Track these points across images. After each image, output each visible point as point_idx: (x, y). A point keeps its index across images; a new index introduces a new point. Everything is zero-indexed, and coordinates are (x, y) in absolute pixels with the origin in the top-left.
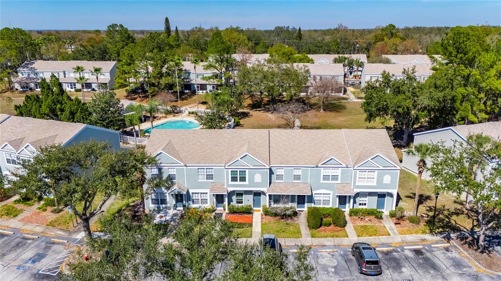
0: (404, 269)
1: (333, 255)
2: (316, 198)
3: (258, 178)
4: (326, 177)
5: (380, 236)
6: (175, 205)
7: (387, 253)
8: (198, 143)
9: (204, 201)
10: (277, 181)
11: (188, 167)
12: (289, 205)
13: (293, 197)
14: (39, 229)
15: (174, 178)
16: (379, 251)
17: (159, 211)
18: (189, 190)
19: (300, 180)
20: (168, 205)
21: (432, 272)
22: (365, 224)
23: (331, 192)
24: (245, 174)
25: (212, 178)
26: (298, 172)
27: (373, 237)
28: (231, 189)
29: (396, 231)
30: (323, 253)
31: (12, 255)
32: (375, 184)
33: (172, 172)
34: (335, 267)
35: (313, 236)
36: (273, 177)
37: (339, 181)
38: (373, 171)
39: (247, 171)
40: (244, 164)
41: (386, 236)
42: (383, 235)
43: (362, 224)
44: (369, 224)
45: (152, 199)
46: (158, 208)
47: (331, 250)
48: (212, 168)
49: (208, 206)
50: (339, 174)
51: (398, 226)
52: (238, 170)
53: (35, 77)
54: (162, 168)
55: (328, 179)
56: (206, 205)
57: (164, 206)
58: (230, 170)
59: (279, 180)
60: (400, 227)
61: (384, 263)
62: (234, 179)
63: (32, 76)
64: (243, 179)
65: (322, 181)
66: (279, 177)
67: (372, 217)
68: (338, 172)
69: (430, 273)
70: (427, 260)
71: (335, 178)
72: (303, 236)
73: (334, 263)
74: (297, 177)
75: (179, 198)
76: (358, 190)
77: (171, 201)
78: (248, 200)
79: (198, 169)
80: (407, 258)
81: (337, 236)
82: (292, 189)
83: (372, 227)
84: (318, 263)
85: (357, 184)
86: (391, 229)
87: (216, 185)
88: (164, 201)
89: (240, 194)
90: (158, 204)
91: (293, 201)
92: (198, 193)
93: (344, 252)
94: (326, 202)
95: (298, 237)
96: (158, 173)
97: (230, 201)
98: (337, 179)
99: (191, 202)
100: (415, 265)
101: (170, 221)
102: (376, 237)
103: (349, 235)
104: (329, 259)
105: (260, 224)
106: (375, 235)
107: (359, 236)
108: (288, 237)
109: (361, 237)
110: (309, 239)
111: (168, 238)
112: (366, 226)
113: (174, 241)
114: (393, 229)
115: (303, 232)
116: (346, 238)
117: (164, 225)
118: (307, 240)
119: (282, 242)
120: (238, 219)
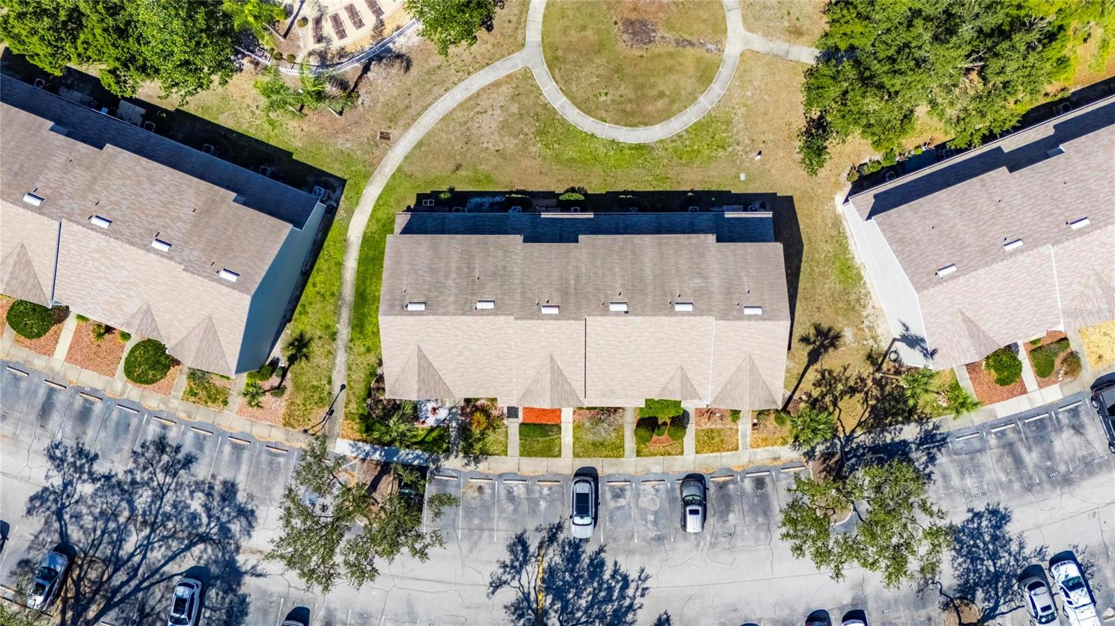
0: (731, 516)
1: (657, 491)
7: (722, 486)
16: (713, 482)
21: (760, 520)
22: (713, 427)
27: (714, 454)
29: (748, 439)
30: (646, 487)
34: (655, 513)
35: (639, 453)
41: (731, 452)
42: (728, 450)
43: (709, 425)
44: (718, 425)
51: (756, 431)
60: (757, 433)
61: (712, 505)
69: (757, 521)
70: (764, 498)
72: (627, 453)
73: (656, 505)
80: (742, 493)
81: (669, 454)
83: (720, 434)
84: (637, 506)
86: (744, 436)
93: (671, 485)
95: (620, 456)
100: (746, 508)
101: (450, 421)
102: (718, 454)
103: (685, 452)
104: (651, 498)
105: (571, 426)
106: (718, 451)
107: (697, 452)
108: (607, 456)
109: (699, 455)
110: (634, 458)
111: (456, 456)
112: (712, 431)
113: (467, 464)
114: (746, 436)
115: (626, 446)
116: (680, 457)
117: (442, 427)
118: (631, 462)
119: (599, 465)
120: (541, 415)
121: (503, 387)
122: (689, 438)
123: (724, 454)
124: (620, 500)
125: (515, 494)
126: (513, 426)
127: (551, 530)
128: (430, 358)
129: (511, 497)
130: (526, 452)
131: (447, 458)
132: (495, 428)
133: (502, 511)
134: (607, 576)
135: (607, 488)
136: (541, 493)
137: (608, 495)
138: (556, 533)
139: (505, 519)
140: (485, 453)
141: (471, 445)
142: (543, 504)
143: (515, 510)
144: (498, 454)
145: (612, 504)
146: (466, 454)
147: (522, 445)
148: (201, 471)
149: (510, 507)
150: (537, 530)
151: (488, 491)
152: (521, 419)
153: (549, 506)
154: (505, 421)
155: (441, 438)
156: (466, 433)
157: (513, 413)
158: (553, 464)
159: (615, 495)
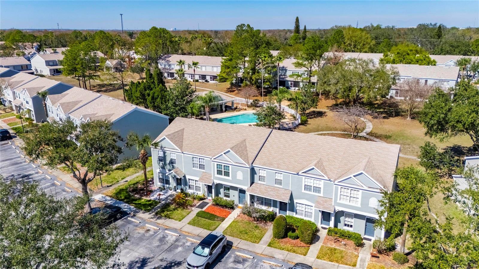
3: (240, 176)
4: (307, 187)
5: (342, 263)
6: (175, 187)
8: (204, 134)
9: (198, 188)
10: (260, 182)
11: (185, 155)
12: (271, 209)
13: (275, 202)
15: (175, 163)
17: (162, 189)
18: (186, 175)
19: (282, 185)
20: (171, 186)
22: (336, 247)
23: (313, 205)
24: (229, 170)
25: (204, 169)
26: (279, 177)
27: (333, 263)
28: (217, 182)
29: (366, 264)
30: (265, 265)
32: (359, 205)
33: (174, 157)
35: (270, 245)
36: (256, 177)
37: (321, 195)
38: (358, 190)
39: (230, 166)
40: (226, 160)
41: (349, 266)
42: (347, 264)
43: (334, 246)
44: (342, 248)
45: (160, 178)
46: (164, 186)
47: (275, 264)
48: (204, 159)
49: (200, 194)
50: (322, 186)
51: (374, 259)
52: (223, 165)
53: (169, 68)
54: (166, 152)
55: (310, 190)
56: (199, 193)
57: (167, 186)
58: (216, 163)
59: (261, 181)
60: (375, 261)
62: (219, 172)
63: (167, 67)
64: (227, 174)
65: (303, 191)
66: (261, 178)
67: (351, 243)
68: (321, 184)
71: (317, 190)
72: (261, 242)
74: (278, 182)
75: (179, 182)
76: (341, 209)
77: (173, 183)
78: (234, 196)
79: (193, 157)
81: (294, 252)
82: (271, 193)
83: (341, 252)
85: (338, 201)
86: (363, 261)
87: (205, 175)
88: (167, 182)
89: (228, 188)
90: (164, 183)
91: (275, 206)
92: (193, 180)
94: (308, 215)
95: (255, 242)
96: (163, 156)
97: (218, 193)
98: (319, 192)
99: (187, 187)
101: (163, 200)
102: (337, 264)
103: (308, 254)
105: (232, 221)
106: (337, 261)
107: (318, 257)
108: (245, 240)
109: (319, 260)
110: (265, 246)
111: (150, 214)
112: (335, 249)
113: (152, 218)
114: (364, 261)
115: (264, 239)
116: (302, 256)
117: (155, 202)
118: (261, 247)
119: (236, 242)
120: (217, 211)
121: (210, 151)
122: (315, 248)
123: (340, 265)
124: (239, 265)
125: (167, 239)
126: (195, 211)
127: (171, 263)
128: (185, 134)
129: (162, 240)
130: (193, 223)
131: (144, 213)
132: (184, 208)
133: (150, 244)
135: (233, 256)
136: (184, 243)
137: (232, 260)
138: (173, 266)
139: (146, 248)
140: (167, 217)
141: (163, 211)
142: (180, 249)
143: (158, 246)
144: (175, 220)
145: (231, 265)
146: (157, 214)
147: (194, 220)
149: (156, 243)
150: (161, 260)
151: (151, 233)
152: (203, 210)
153: (183, 252)
154: (193, 208)
155: (150, 205)
156: (166, 207)
157: (201, 206)
158: (205, 233)
159: (237, 261)
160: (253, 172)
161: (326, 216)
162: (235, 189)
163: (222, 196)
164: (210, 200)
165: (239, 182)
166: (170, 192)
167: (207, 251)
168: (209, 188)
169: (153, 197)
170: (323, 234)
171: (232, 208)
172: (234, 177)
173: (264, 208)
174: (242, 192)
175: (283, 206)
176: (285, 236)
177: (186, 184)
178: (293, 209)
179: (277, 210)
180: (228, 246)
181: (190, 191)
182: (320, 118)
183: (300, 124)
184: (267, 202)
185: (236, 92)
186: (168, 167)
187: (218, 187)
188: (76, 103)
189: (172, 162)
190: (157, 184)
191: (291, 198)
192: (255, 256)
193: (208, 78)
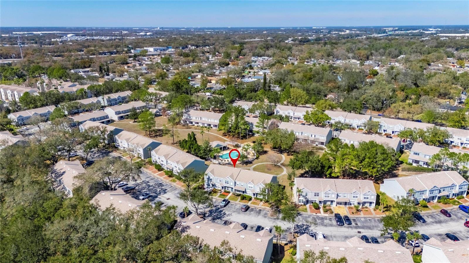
1: (240, 206)
2: (247, 192)
3: (232, 184)
4: (249, 187)
7: (252, 209)
9: (219, 187)
11: (215, 178)
12: (240, 193)
13: (241, 191)
14: (180, 187)
17: (208, 188)
18: (215, 183)
23: (251, 191)
25: (221, 182)
26: (242, 184)
28: (225, 185)
31: (173, 192)
35: (239, 202)
37: (253, 189)
40: (228, 180)
41: (257, 205)
45: (207, 184)
48: (221, 179)
49: (220, 189)
51: (264, 204)
57: (209, 186)
58: (225, 180)
61: (249, 210)
62: (226, 183)
63: (188, 118)
64: (228, 183)
66: (237, 185)
67: (259, 200)
68: (252, 186)
71: (252, 187)
74: (242, 186)
75: (213, 185)
76: (257, 192)
77: (211, 186)
78: (230, 190)
79: (218, 178)
80: (256, 210)
81: (245, 202)
82: (240, 188)
83: (257, 202)
85: (257, 190)
87: (221, 184)
89: (228, 187)
92: (218, 185)
94: (250, 194)
96: (208, 178)
97: (225, 189)
101: (209, 191)
104: (238, 207)
105: (230, 196)
106: (255, 204)
108: (233, 200)
109: (251, 204)
112: (255, 202)
114: (262, 204)
115: (238, 200)
116: (247, 203)
117: (207, 192)
118: (237, 202)
119: (231, 201)
120: (225, 194)
121: (223, 176)
122: (250, 202)
126: (219, 194)
127: (216, 206)
128: (214, 170)
130: (219, 197)
132: (216, 193)
134: (222, 213)
140: (212, 195)
142: (217, 203)
144: (214, 196)
148: (163, 187)
156: (210, 193)
157: (221, 192)
158: (223, 199)
159: (231, 205)
160: (235, 183)
161: (254, 194)
162: (230, 187)
163: (226, 189)
164: (223, 191)
165: (231, 185)
166: (211, 189)
167: (224, 202)
168: (223, 187)
169: (206, 190)
170: (253, 199)
171: (229, 193)
172: (230, 184)
173: (238, 193)
174: (232, 188)
175: (243, 192)
176: (243, 199)
177: (215, 186)
178: (246, 193)
179: (242, 193)
180: (229, 202)
181: (217, 188)
182: (265, 155)
183: (255, 159)
184: (239, 191)
185: (228, 136)
186: (210, 181)
187: (225, 187)
188: (168, 155)
189: (211, 179)
190: (206, 186)
191: (245, 190)
192: (236, 204)
193: (212, 126)
